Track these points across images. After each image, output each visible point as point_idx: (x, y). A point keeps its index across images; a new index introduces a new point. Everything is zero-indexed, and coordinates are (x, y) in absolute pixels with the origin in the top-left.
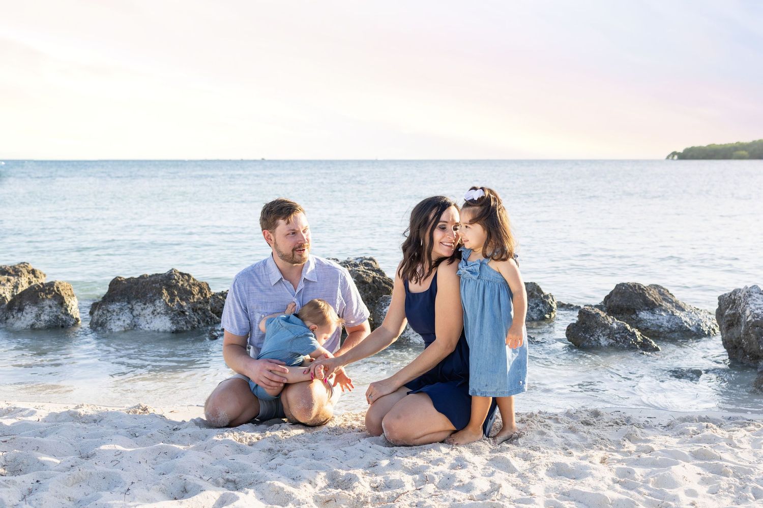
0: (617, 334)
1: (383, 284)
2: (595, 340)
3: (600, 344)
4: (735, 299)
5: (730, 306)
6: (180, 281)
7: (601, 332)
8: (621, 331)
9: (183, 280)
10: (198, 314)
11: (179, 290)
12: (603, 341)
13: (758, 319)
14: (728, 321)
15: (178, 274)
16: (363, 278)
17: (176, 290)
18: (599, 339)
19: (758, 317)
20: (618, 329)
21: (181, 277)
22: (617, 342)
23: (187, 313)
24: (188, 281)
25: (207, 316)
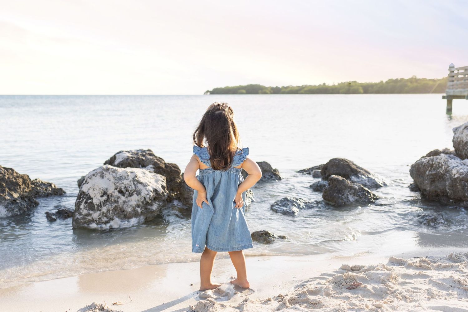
0: (359, 192)
1: (173, 168)
2: (345, 198)
3: (349, 200)
4: (433, 164)
5: (429, 169)
6: (6, 174)
7: (349, 192)
8: (361, 191)
9: (9, 173)
10: (25, 201)
11: (6, 182)
12: (351, 198)
13: (463, 176)
14: (431, 178)
15: (3, 169)
16: (159, 164)
17: (4, 182)
18: (348, 197)
19: (463, 175)
20: (359, 189)
21: (6, 171)
22: (360, 198)
23: (18, 201)
24: (12, 174)
25: (32, 202)
